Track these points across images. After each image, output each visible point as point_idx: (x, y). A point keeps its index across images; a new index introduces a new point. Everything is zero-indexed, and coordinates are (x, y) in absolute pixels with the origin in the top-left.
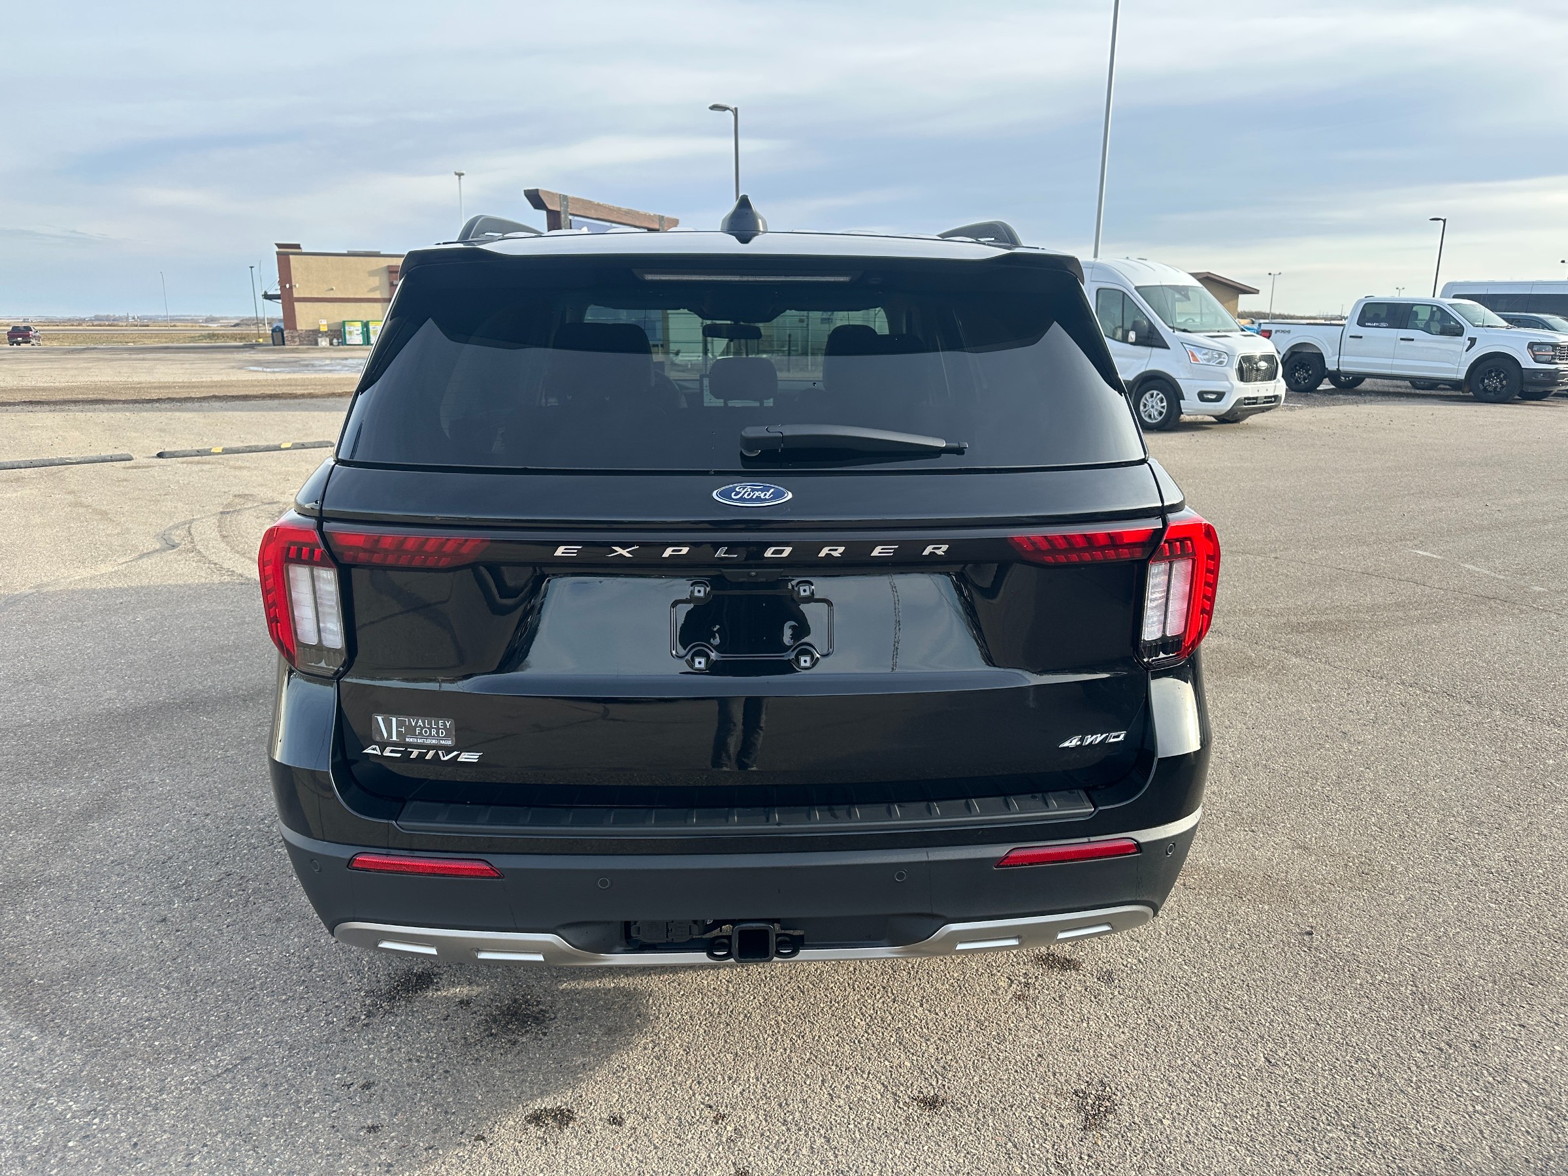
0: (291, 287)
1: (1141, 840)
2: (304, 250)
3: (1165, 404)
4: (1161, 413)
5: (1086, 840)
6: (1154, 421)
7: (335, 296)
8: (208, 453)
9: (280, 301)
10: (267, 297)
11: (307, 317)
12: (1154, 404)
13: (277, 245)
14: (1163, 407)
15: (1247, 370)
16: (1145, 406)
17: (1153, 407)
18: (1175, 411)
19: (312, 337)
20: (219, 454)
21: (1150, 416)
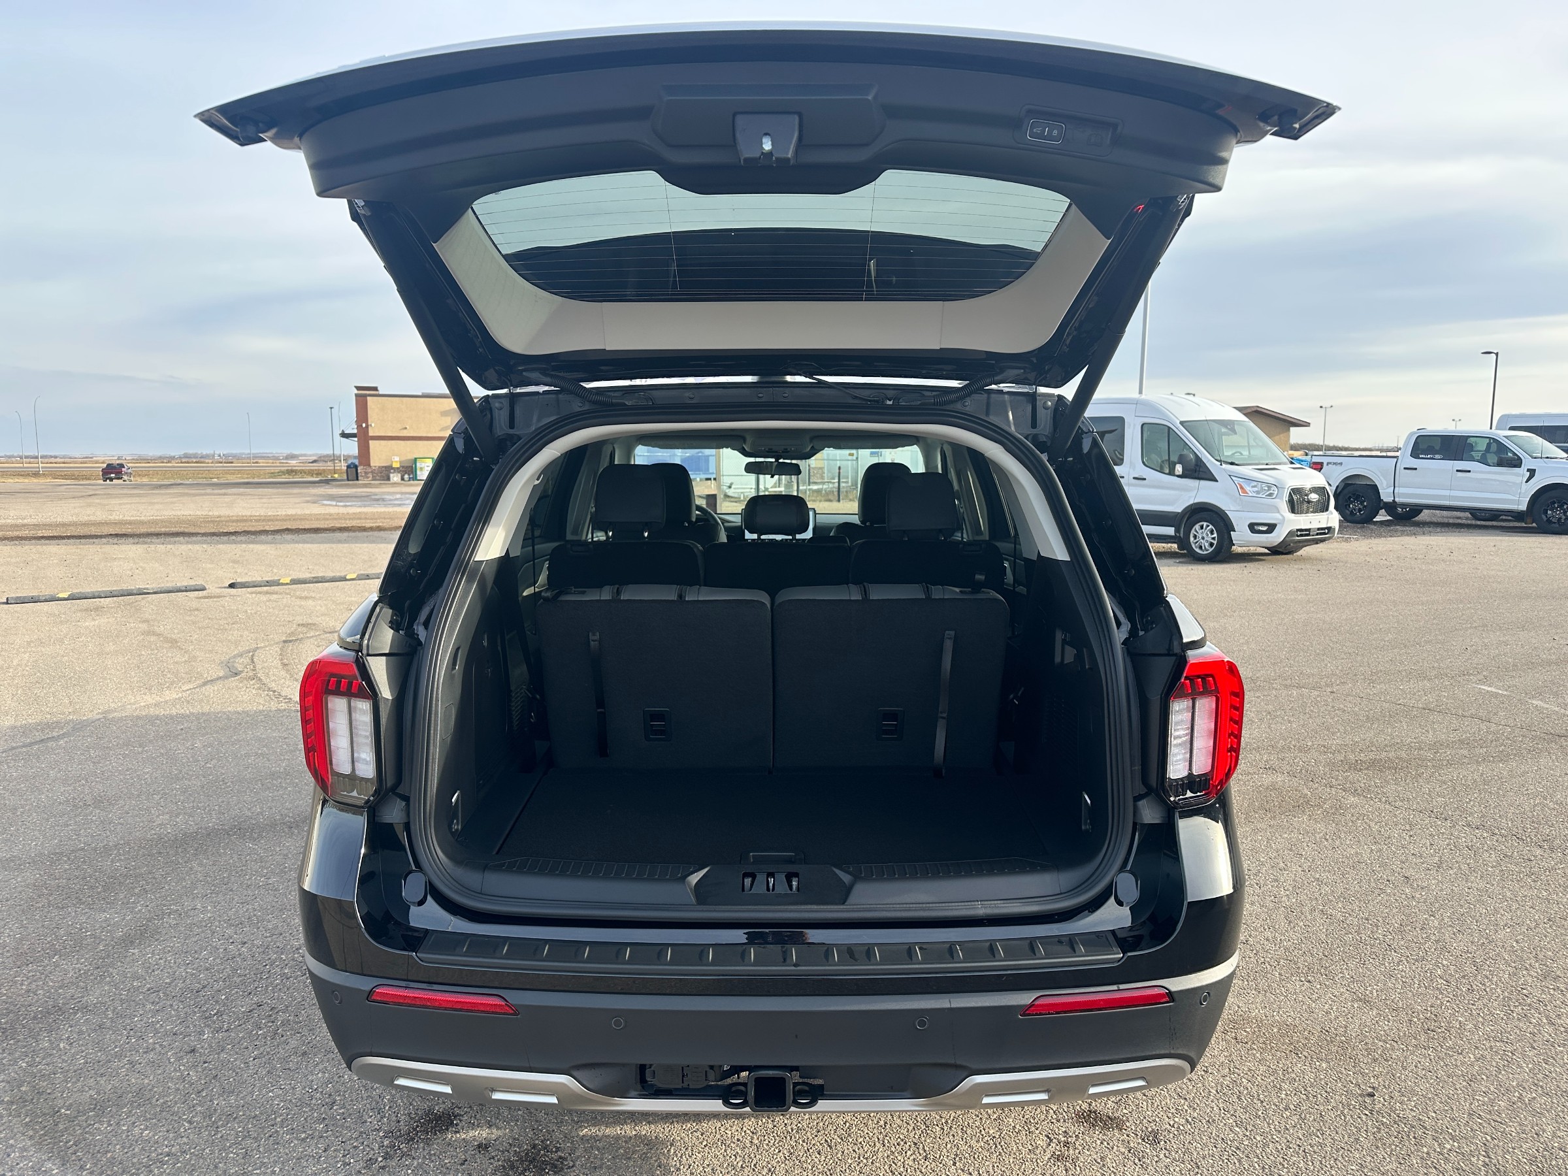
0: (367, 427)
1: (1173, 989)
2: (381, 392)
3: (1215, 535)
4: (1211, 545)
5: (1115, 987)
6: (1205, 553)
7: (408, 435)
8: (277, 583)
9: (356, 439)
10: (344, 435)
11: (380, 454)
12: (1204, 535)
13: (356, 387)
14: (1214, 539)
15: (1297, 502)
16: (1195, 537)
17: (1203, 538)
18: (1226, 542)
19: (384, 474)
20: (287, 584)
21: (1201, 547)
